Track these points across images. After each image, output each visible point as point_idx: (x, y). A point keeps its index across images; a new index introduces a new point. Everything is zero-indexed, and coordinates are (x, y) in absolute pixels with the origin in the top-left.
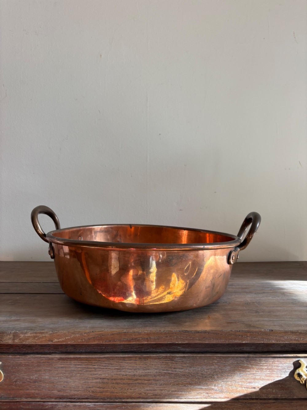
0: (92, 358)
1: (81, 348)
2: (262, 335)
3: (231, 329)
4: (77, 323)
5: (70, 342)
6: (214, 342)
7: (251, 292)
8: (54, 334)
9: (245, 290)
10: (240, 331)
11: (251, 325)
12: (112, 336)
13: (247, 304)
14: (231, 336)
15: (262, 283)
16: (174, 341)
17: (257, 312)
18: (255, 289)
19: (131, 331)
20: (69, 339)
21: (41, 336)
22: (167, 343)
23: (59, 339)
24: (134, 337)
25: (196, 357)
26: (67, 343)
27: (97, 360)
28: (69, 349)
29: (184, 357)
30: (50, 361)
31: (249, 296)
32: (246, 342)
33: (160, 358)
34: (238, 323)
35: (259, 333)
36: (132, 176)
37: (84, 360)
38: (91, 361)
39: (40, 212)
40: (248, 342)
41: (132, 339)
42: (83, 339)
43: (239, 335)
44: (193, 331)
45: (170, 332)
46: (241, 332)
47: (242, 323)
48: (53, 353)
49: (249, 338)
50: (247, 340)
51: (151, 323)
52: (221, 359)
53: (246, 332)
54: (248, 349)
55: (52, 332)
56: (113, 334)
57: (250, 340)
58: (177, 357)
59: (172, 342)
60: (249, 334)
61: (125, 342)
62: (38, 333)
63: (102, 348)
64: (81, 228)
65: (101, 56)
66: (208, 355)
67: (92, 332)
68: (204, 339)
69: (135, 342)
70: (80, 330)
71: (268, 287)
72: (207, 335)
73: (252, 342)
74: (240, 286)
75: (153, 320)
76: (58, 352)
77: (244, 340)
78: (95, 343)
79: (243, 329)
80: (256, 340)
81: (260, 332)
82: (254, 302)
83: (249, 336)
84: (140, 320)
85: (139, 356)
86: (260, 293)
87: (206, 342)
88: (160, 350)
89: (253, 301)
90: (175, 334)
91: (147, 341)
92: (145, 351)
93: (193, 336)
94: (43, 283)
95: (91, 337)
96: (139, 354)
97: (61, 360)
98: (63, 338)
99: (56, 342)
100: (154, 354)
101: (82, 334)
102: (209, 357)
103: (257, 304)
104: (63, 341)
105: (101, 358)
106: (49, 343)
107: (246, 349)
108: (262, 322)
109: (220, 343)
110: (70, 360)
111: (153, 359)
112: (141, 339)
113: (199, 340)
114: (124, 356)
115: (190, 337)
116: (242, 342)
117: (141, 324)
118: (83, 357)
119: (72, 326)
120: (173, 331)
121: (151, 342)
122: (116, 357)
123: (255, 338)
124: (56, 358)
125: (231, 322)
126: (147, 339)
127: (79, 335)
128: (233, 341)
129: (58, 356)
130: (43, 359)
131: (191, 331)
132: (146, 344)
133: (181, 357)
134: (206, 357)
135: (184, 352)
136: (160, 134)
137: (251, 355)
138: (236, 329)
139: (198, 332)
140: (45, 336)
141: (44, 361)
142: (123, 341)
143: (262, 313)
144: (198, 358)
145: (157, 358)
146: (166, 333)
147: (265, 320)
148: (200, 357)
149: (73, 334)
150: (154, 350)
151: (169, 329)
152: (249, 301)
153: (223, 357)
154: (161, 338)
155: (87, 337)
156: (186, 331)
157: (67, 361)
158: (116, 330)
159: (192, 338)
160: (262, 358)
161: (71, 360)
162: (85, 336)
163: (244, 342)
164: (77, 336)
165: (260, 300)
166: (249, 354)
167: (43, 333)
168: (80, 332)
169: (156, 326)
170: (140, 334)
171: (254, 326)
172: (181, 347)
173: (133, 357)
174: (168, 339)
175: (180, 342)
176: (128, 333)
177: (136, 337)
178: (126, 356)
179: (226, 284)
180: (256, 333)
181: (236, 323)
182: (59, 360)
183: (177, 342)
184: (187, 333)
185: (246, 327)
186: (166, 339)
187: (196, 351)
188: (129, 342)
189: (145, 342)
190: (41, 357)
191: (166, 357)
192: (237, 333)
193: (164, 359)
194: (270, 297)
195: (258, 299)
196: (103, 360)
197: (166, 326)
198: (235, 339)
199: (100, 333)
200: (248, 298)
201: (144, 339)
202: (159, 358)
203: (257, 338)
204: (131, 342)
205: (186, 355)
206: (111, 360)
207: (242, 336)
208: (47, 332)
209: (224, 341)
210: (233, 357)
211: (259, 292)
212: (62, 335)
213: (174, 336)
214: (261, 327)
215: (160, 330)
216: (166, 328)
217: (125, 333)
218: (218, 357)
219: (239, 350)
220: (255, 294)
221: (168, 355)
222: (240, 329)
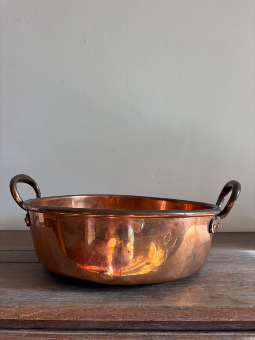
0: (63, 335)
1: (51, 324)
2: (250, 312)
3: (216, 306)
4: (49, 295)
5: (38, 318)
6: (198, 320)
7: (231, 263)
8: (21, 309)
9: (225, 260)
10: (226, 308)
11: (237, 300)
12: (84, 312)
13: (229, 275)
14: (217, 313)
15: (241, 253)
16: (153, 319)
17: (241, 285)
18: (235, 259)
19: (105, 306)
20: (37, 314)
21: (7, 310)
22: (145, 320)
23: (26, 314)
24: (108, 313)
25: (177, 335)
26: (34, 319)
27: (69, 337)
28: (38, 325)
29: (164, 335)
30: (18, 337)
31: (230, 267)
32: (234, 320)
33: (138, 337)
34: (223, 297)
35: (247, 310)
36: (112, 151)
37: (55, 337)
38: (62, 338)
39: (20, 181)
40: (236, 320)
41: (107, 316)
42: (53, 315)
43: (226, 312)
44: (174, 307)
45: (148, 308)
46: (228, 309)
47: (228, 298)
48: (21, 328)
49: (236, 316)
50: (235, 318)
51: (127, 296)
52: (205, 338)
53: (234, 309)
54: (234, 327)
55: (19, 306)
56: (85, 309)
57: (237, 318)
58: (157, 336)
59: (151, 320)
60: (236, 311)
61: (98, 319)
62: (3, 307)
63: (74, 325)
64: (62, 198)
65: (85, 41)
66: (190, 334)
67: (63, 307)
68: (186, 316)
69: (109, 319)
70: (50, 304)
71: (248, 258)
72: (190, 312)
73: (241, 319)
74: (219, 256)
75: (130, 293)
76: (27, 328)
77: (231, 318)
78: (66, 320)
79: (230, 306)
80: (244, 317)
81: (249, 308)
82: (237, 273)
83: (236, 313)
84: (116, 293)
85: (114, 334)
86: (240, 264)
87: (189, 320)
88: (138, 328)
89: (235, 272)
90: (154, 310)
91: (123, 319)
92: (122, 328)
93: (174, 313)
94: (23, 251)
95: (61, 313)
96: (114, 332)
97: (30, 336)
98: (31, 314)
99: (23, 317)
100: (130, 333)
101: (51, 309)
102: (191, 335)
103: (239, 276)
104: (30, 317)
105: (73, 335)
106: (16, 319)
107: (231, 327)
108: (249, 297)
109: (205, 321)
110: (39, 337)
111: (129, 337)
112: (116, 316)
113: (181, 317)
114: (98, 334)
115: (171, 314)
116: (229, 320)
117: (117, 297)
118: (53, 334)
119: (42, 300)
120: (151, 307)
121: (128, 319)
122: (89, 335)
123: (244, 316)
124: (25, 334)
125: (215, 296)
126: (123, 315)
127: (48, 311)
128: (219, 319)
129: (26, 332)
130: (10, 334)
131: (172, 307)
132: (121, 321)
133: (161, 335)
134: (189, 335)
135: (164, 331)
136: (139, 112)
137: (238, 334)
138: (222, 306)
139: (179, 308)
140: (11, 311)
141: (12, 337)
142: (97, 317)
143: (247, 286)
144: (179, 337)
145: (134, 337)
146: (143, 309)
147: (251, 294)
148: (182, 336)
149: (41, 309)
150: (131, 327)
151: (147, 305)
152: (231, 273)
153: (207, 336)
154: (139, 314)
155: (56, 312)
156: (166, 307)
157: (36, 337)
158: (89, 305)
159: (172, 316)
160: (250, 337)
161: (41, 337)
162: (54, 312)
163: (231, 320)
164: (45, 312)
165: (242, 271)
166: (235, 332)
167: (9, 307)
168: (49, 307)
169: (133, 300)
170: (115, 310)
171: (241, 302)
172: (160, 324)
173: (108, 335)
174: (146, 316)
175: (159, 320)
176: (102, 308)
177: (111, 313)
178: (101, 333)
179: (207, 254)
180: (244, 310)
181: (220, 297)
182: (28, 336)
183: (157, 319)
184: (168, 310)
185: (232, 303)
186: (144, 315)
187: (177, 329)
188: (102, 319)
189: (121, 319)
190: (8, 333)
191: (144, 335)
192: (223, 310)
193: (142, 337)
194: (252, 267)
195: (240, 270)
196: (75, 337)
197: (144, 301)
198: (221, 317)
199: (72, 308)
200: (229, 268)
201: (120, 315)
202: (136, 337)
203: (245, 316)
204: (105, 319)
205: (166, 334)
206: (83, 337)
207: (229, 313)
208: (13, 307)
209: (209, 319)
210: (218, 336)
211: (239, 262)
212: (30, 309)
213: (153, 313)
214: (249, 302)
215: (137, 306)
216: (144, 302)
217: (99, 308)
218: (202, 335)
219: (224, 328)
220: (236, 264)
221: (147, 333)
222: (226, 306)
